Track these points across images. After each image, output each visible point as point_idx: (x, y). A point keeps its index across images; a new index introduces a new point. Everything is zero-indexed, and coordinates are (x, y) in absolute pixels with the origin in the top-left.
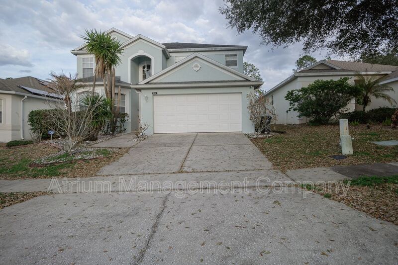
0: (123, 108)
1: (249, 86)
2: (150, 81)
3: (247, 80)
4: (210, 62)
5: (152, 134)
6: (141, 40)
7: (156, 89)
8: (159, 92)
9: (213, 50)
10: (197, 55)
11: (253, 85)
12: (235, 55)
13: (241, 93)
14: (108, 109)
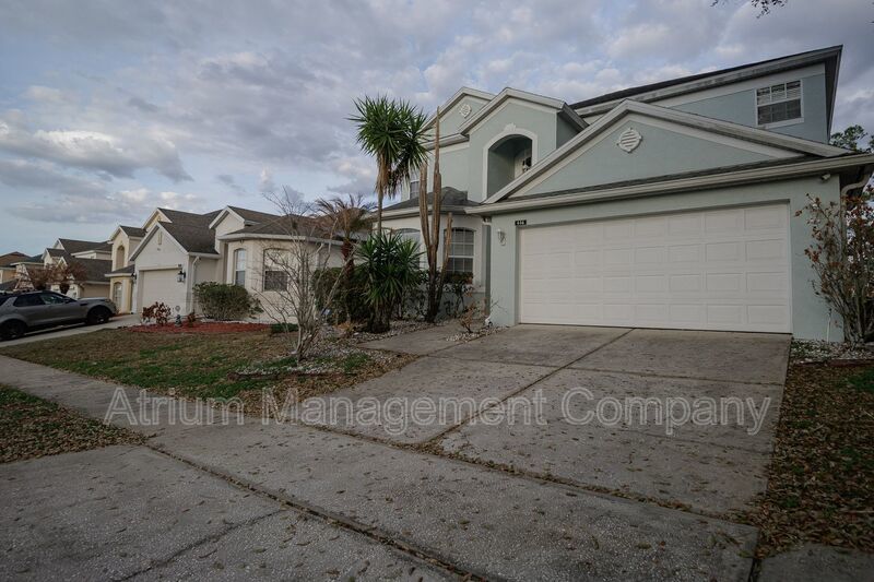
0: (469, 262)
1: (817, 176)
2: (510, 193)
3: (809, 156)
4: (670, 121)
5: (512, 323)
6: (510, 100)
7: (524, 213)
8: (531, 219)
9: (713, 82)
10: (629, 108)
11: (833, 172)
12: (791, 86)
13: (787, 202)
14: (421, 265)
